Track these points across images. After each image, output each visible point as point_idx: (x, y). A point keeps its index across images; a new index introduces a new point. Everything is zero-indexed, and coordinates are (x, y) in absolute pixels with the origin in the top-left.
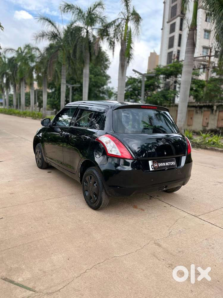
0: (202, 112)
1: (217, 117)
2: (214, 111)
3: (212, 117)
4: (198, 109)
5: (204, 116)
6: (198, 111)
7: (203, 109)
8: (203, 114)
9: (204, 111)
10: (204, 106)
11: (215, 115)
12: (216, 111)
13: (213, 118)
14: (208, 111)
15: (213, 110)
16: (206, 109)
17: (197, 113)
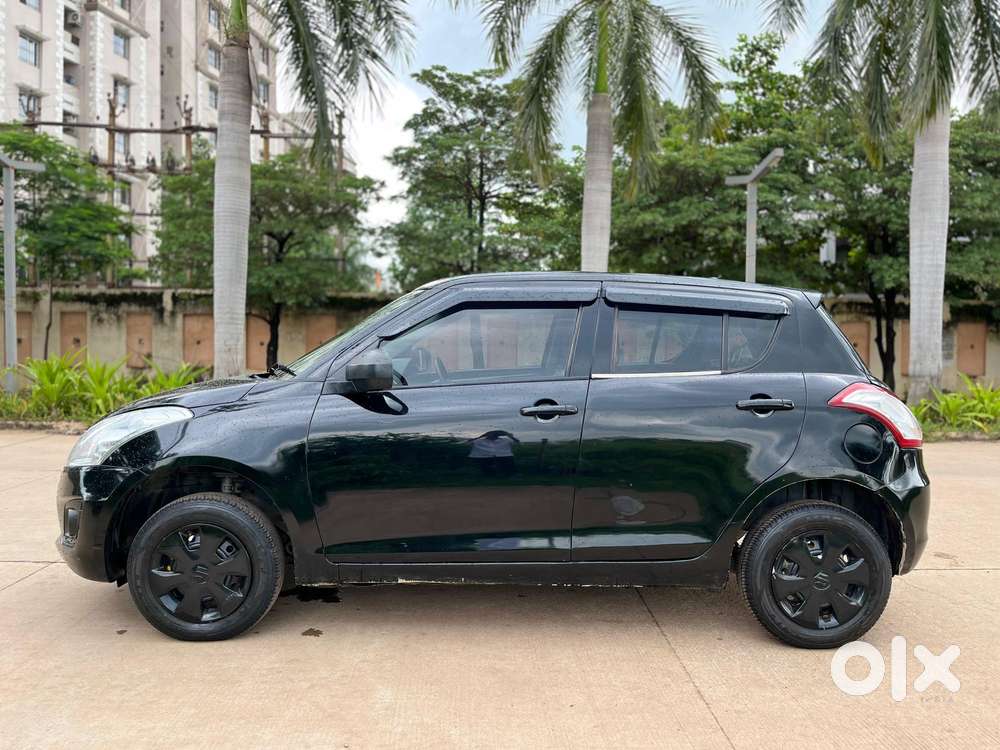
0: (119, 318)
1: (178, 335)
2: (166, 314)
3: (160, 334)
4: (102, 307)
5: (128, 333)
6: (104, 316)
7: (124, 307)
8: (123, 325)
9: (129, 314)
10: (124, 298)
11: (173, 328)
12: (173, 314)
13: (166, 339)
14: (144, 314)
15: (161, 311)
16: (134, 308)
17: (100, 321)
